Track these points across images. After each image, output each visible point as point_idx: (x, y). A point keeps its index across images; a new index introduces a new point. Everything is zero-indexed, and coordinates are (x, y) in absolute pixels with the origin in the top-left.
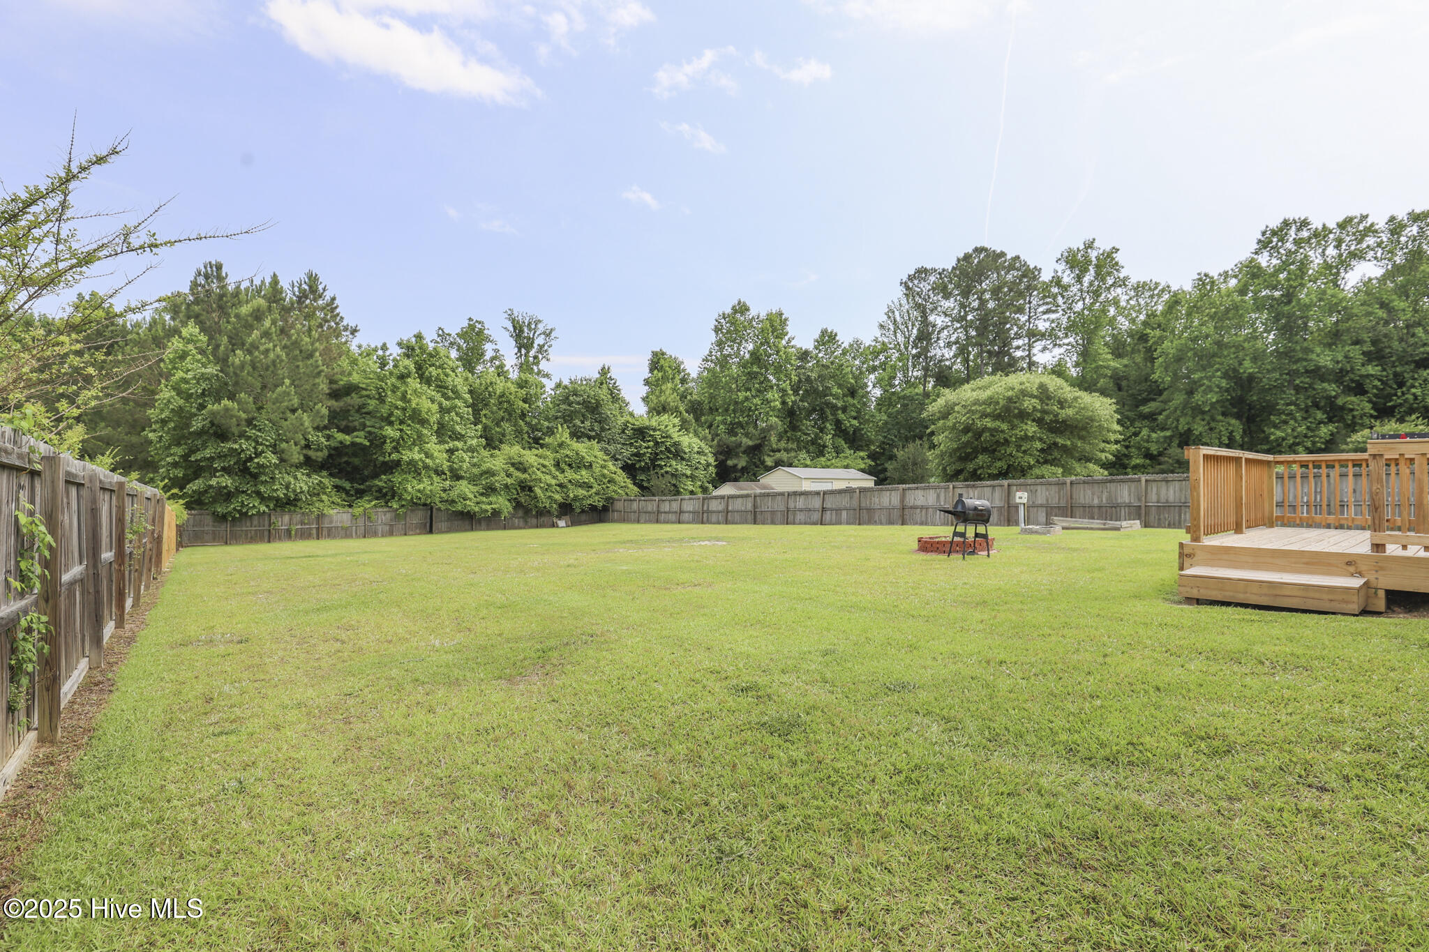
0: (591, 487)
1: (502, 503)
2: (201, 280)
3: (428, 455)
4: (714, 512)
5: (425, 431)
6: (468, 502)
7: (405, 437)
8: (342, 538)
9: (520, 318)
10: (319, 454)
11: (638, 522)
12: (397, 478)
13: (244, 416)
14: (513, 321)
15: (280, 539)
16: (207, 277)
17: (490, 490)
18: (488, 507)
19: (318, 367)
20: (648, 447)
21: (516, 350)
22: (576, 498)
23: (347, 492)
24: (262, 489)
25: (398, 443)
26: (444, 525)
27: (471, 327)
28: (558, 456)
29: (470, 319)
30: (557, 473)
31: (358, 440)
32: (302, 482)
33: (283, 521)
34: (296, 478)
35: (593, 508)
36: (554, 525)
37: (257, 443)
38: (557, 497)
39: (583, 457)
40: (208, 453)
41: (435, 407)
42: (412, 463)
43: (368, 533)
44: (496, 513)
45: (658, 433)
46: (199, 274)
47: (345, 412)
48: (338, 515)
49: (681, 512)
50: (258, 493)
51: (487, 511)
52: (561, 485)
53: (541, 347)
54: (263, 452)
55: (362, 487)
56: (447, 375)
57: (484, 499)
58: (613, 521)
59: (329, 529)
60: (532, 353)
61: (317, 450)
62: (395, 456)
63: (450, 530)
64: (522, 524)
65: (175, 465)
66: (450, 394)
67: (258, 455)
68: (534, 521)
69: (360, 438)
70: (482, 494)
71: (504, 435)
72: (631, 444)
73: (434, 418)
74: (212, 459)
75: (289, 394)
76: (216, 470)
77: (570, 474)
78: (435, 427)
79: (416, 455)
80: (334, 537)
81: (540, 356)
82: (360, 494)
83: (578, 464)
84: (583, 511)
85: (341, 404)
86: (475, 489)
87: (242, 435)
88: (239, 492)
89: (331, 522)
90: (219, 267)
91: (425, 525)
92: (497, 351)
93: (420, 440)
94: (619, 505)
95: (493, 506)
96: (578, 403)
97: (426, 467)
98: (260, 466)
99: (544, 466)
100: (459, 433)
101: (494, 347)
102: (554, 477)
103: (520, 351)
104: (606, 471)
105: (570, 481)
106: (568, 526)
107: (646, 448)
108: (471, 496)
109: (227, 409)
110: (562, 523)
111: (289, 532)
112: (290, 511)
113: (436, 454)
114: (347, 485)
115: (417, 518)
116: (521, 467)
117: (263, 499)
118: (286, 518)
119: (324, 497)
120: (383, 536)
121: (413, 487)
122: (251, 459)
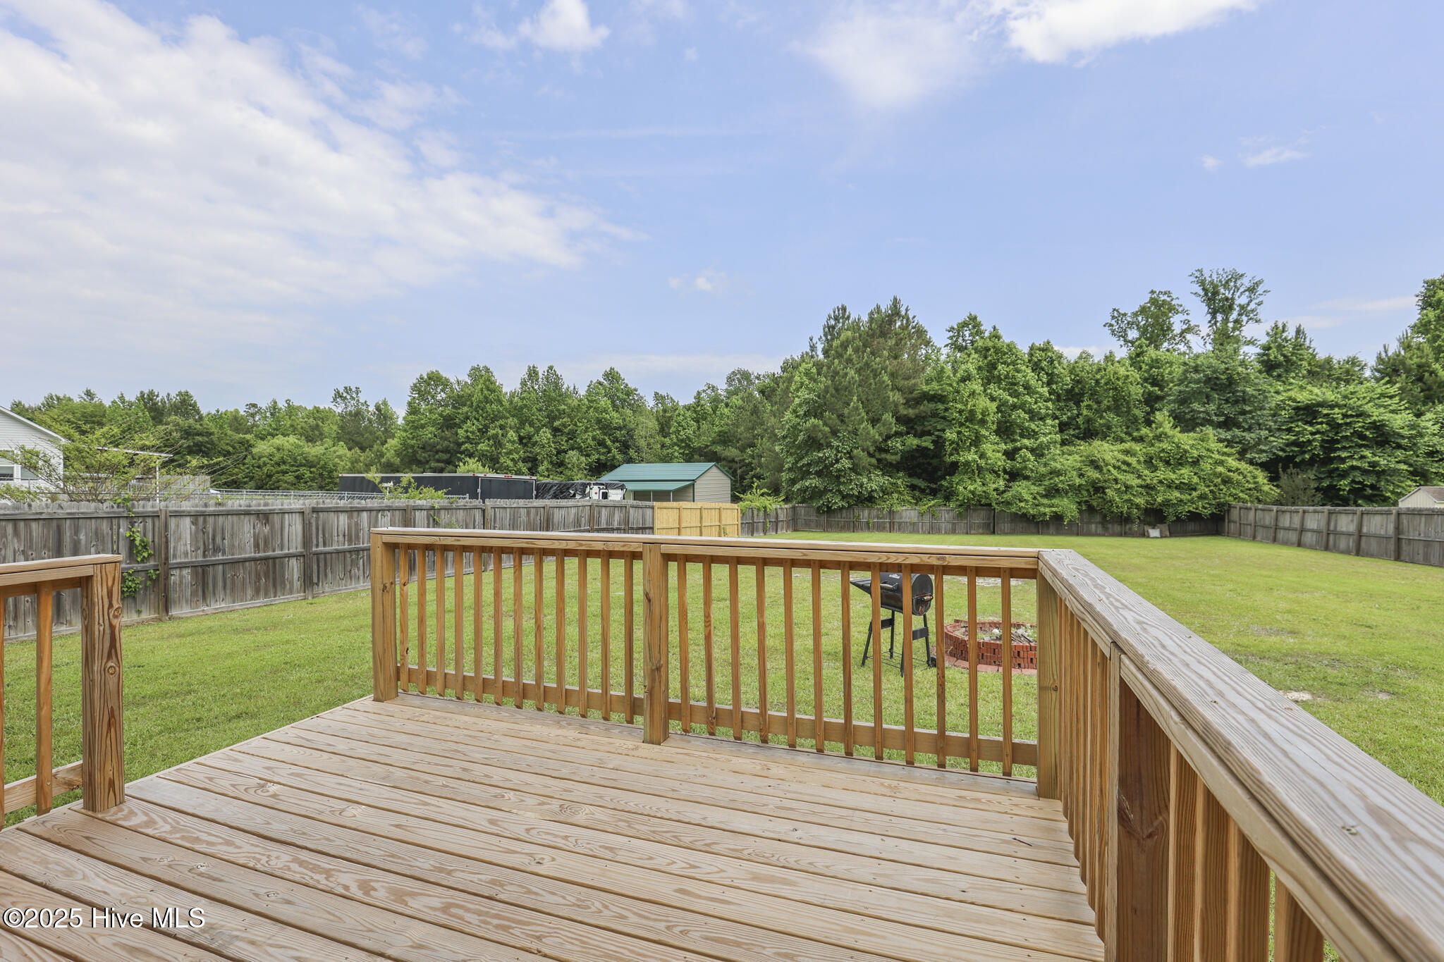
0: (1195, 489)
1: (1068, 506)
2: (833, 322)
3: (982, 456)
4: (1343, 533)
5: (983, 432)
6: (1022, 504)
7: (964, 438)
8: (910, 532)
9: (1214, 277)
10: (893, 457)
11: (1254, 538)
12: (956, 479)
13: (827, 429)
14: (1202, 283)
15: (862, 529)
16: (836, 319)
17: (1053, 492)
18: (1047, 510)
19: (884, 382)
20: (1318, 432)
21: (1209, 317)
22: (1167, 503)
23: (922, 491)
24: (842, 488)
25: (958, 445)
26: (1007, 526)
27: (1154, 301)
28: (1151, 450)
29: (1153, 292)
30: (1146, 472)
31: (924, 444)
32: (875, 481)
33: (864, 514)
34: (870, 479)
35: (1194, 517)
36: (1144, 535)
37: (838, 452)
38: (1140, 501)
39: (1186, 451)
40: (805, 461)
41: (993, 406)
42: (967, 464)
43: (933, 530)
44: (1058, 518)
45: (1336, 410)
46: (830, 317)
47: (921, 418)
48: (908, 513)
49: (1302, 530)
50: (839, 491)
51: (1045, 514)
52: (1147, 487)
53: (1242, 307)
54: (841, 458)
55: (934, 486)
56: (1018, 371)
57: (1045, 501)
58: (1228, 535)
59: (900, 524)
60: (1234, 316)
61: (892, 454)
62: (953, 458)
63: (1013, 532)
64: (1100, 529)
65: (790, 469)
66: (1021, 389)
67: (837, 461)
68: (1117, 528)
69: (927, 443)
70: (1043, 496)
71: (1109, 428)
72: (1289, 430)
73: (993, 418)
74: (809, 465)
75: (857, 408)
76: (810, 473)
77: (1164, 473)
78: (995, 427)
79: (971, 456)
80: (904, 532)
81: (1244, 318)
82: (934, 493)
83: (1178, 460)
84: (1178, 519)
85: (917, 411)
86: (1034, 489)
87: (829, 446)
88: (826, 491)
89: (901, 518)
90: (844, 309)
91: (989, 524)
92: (1187, 322)
93: (977, 441)
94: (1235, 514)
95: (1054, 509)
96: (1198, 382)
97: (980, 468)
98: (839, 470)
99: (1128, 465)
100: (1033, 431)
101: (1185, 317)
102: (1139, 477)
103: (1214, 317)
104: (1220, 469)
105: (1161, 482)
106: (1162, 537)
107: (1312, 434)
108: (1027, 497)
109: (814, 426)
110: (1154, 533)
111: (868, 523)
112: (868, 506)
113: (989, 454)
114: (922, 484)
115: (978, 518)
116: (1095, 464)
117: (844, 497)
118: (866, 512)
119: (896, 495)
120: (946, 533)
121: (967, 487)
122: (832, 465)
